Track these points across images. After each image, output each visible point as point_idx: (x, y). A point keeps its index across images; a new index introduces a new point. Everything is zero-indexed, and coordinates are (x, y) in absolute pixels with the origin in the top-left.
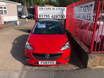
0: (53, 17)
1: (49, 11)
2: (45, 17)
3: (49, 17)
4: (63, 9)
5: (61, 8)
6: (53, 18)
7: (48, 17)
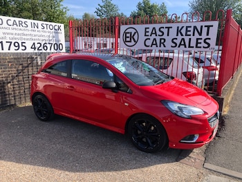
0: (35, 48)
1: (21, 32)
2: (13, 47)
3: (24, 48)
4: (56, 28)
5: (53, 24)
6: (36, 51)
7: (21, 48)
